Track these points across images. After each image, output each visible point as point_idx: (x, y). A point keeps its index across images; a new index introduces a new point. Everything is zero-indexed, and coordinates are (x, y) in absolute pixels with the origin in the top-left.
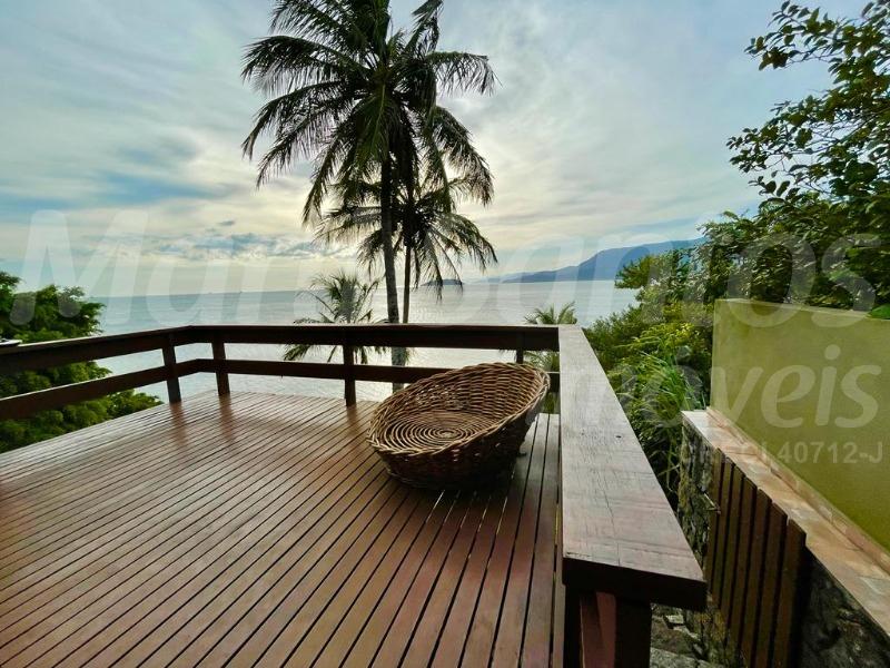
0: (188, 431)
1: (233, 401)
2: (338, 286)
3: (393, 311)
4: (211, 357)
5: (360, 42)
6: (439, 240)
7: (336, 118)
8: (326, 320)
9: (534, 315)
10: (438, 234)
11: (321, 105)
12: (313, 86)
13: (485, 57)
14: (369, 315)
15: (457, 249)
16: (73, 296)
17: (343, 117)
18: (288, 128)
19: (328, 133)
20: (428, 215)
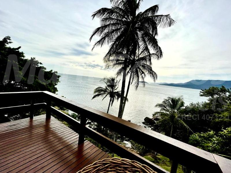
2: (111, 80)
6: (141, 71)
15: (145, 75)
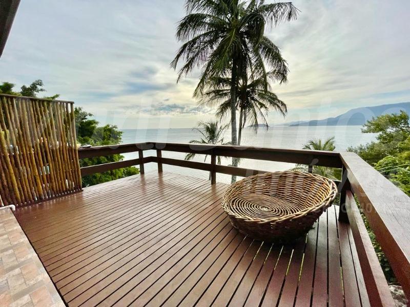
0: (147, 187)
1: (164, 176)
2: (209, 126)
3: (234, 139)
4: (156, 156)
5: (225, 10)
6: (257, 104)
7: (212, 48)
8: (204, 142)
9: (309, 144)
10: (257, 101)
11: (205, 43)
12: (202, 35)
13: (290, 3)
14: (222, 140)
15: (266, 108)
16: (114, 129)
17: (215, 48)
18: (191, 56)
19: (208, 56)
20: (252, 92)
